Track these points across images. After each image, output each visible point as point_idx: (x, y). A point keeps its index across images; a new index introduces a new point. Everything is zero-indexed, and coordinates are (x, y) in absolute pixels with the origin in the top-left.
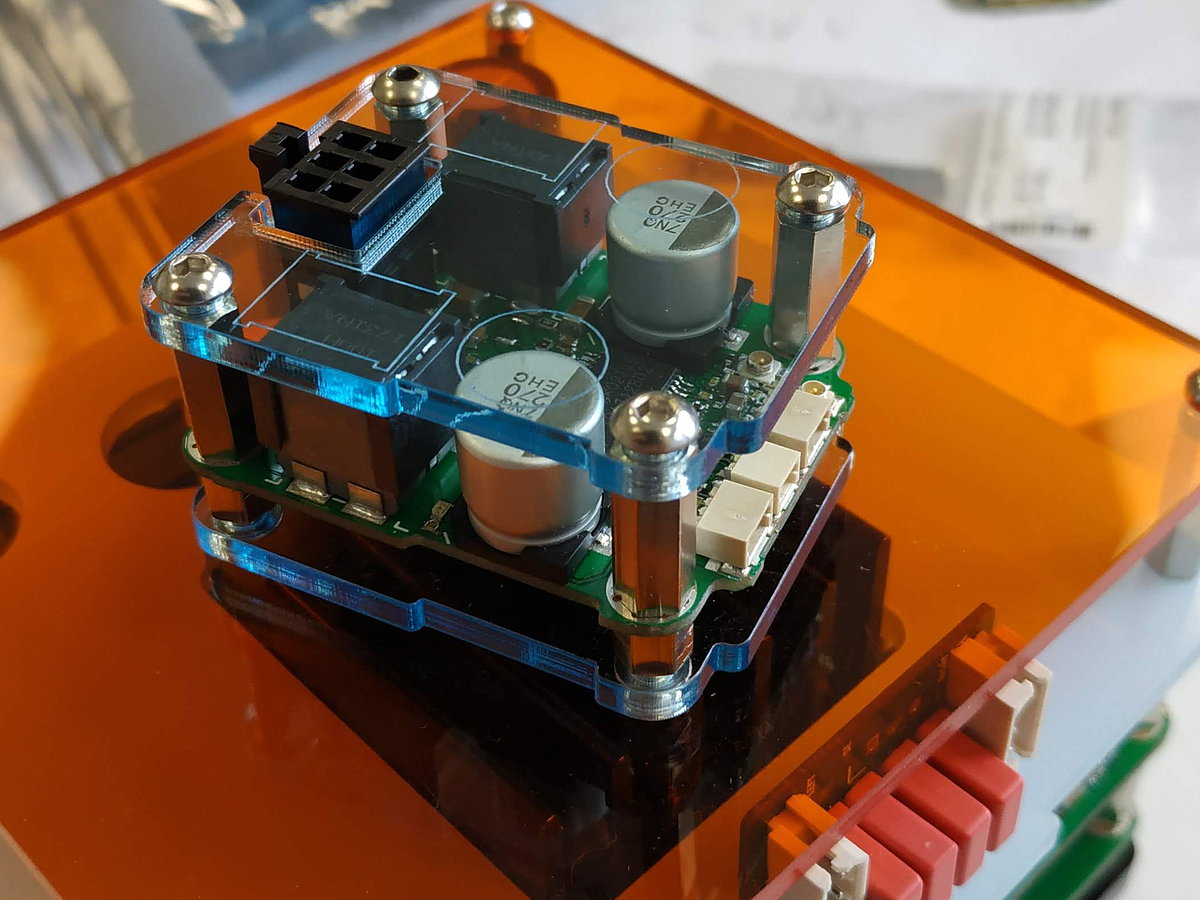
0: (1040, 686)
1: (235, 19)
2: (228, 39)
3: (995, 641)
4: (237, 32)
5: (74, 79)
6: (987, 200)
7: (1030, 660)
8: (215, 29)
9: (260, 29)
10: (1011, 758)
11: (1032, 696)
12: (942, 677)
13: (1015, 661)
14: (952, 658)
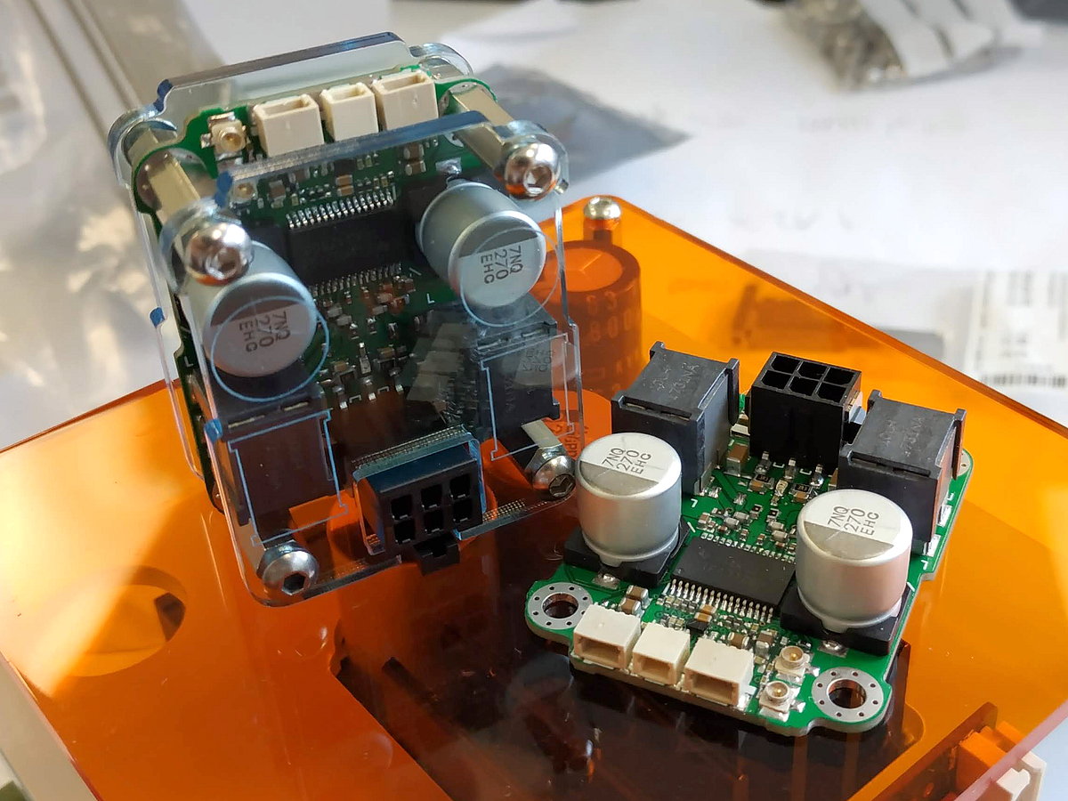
0: (1035, 776)
3: (997, 735)
6: (979, 356)
7: (1027, 752)
11: (1028, 783)
12: (952, 766)
13: (1013, 751)
14: (959, 749)
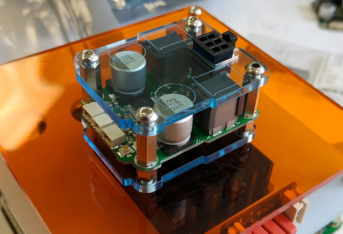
0: (305, 205)
1: (123, 3)
2: (120, 8)
3: (295, 192)
4: (123, 7)
5: (77, 13)
6: (320, 81)
7: (304, 198)
8: (117, 5)
9: (130, 7)
10: (295, 222)
11: (303, 207)
12: (280, 199)
13: (299, 197)
14: (283, 195)
